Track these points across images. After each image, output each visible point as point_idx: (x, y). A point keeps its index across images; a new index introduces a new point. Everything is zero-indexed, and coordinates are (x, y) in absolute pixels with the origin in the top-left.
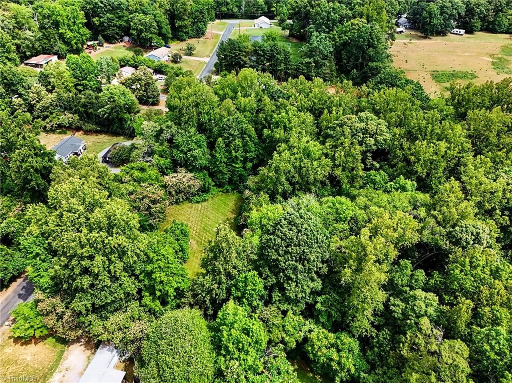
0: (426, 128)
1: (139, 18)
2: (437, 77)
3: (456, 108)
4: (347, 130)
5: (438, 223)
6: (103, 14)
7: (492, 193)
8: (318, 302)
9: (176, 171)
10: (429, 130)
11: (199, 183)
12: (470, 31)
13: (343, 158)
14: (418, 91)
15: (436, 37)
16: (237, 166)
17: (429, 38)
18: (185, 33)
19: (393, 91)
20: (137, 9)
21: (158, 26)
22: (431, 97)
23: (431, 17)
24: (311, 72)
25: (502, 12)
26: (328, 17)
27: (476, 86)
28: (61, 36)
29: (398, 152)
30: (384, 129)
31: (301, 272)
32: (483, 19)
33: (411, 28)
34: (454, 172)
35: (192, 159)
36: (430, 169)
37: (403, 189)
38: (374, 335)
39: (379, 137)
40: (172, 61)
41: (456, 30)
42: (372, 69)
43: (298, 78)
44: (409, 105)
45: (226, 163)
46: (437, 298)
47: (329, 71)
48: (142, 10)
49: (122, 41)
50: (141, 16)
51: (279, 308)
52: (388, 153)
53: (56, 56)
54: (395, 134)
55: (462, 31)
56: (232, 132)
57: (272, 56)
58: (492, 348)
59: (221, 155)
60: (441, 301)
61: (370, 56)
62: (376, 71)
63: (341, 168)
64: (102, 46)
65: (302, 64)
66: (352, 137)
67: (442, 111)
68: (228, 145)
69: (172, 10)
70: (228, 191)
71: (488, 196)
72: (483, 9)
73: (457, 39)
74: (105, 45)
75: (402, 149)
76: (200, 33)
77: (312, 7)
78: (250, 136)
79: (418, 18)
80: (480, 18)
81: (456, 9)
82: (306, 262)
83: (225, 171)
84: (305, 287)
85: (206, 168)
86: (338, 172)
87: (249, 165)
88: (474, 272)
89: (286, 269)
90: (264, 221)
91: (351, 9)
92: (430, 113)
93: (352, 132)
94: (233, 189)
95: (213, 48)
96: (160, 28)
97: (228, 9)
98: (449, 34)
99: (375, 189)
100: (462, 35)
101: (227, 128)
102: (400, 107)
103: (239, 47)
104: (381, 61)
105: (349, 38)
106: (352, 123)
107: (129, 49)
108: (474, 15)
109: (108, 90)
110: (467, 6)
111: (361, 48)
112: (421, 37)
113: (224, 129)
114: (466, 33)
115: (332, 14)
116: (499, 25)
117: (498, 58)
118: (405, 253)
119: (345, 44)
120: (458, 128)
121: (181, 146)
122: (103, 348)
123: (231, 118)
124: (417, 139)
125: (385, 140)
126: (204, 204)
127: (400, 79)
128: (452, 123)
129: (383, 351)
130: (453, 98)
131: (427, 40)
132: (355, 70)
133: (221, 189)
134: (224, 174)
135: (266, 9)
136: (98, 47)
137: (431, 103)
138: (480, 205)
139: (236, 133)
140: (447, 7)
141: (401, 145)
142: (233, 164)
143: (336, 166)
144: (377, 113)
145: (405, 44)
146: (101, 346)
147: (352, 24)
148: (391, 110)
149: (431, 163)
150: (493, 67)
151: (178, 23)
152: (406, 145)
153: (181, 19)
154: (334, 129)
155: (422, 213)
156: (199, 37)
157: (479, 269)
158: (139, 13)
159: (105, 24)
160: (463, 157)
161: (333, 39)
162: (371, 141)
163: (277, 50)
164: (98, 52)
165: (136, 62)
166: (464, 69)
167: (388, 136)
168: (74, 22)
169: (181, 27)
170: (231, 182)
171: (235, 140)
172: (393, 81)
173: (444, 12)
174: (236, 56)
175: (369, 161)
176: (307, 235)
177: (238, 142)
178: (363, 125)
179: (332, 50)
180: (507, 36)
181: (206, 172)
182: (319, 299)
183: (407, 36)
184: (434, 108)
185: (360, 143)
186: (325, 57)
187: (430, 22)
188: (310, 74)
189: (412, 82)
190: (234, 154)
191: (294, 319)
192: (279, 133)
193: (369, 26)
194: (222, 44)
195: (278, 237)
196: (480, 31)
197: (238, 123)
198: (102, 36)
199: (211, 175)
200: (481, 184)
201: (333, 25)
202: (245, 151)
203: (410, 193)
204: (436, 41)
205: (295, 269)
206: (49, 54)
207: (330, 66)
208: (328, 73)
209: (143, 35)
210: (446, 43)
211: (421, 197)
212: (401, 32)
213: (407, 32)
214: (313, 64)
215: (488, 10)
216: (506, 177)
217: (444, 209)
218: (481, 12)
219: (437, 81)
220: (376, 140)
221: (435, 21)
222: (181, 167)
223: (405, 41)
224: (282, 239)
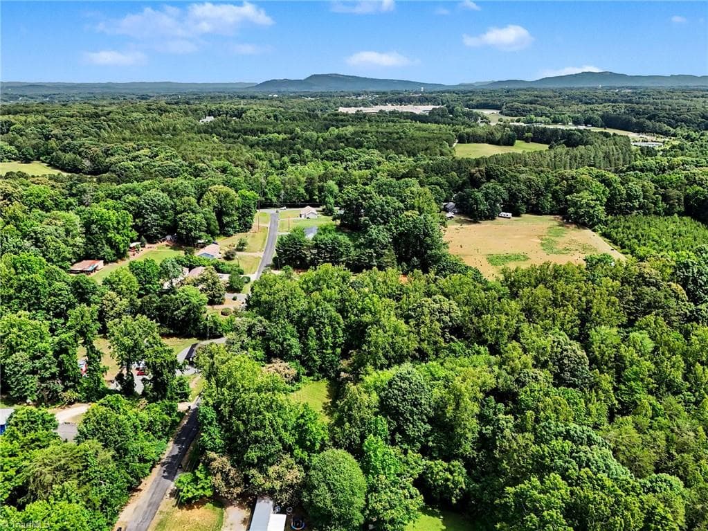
0: (488, 304)
1: (189, 217)
2: (492, 260)
3: (510, 289)
4: (426, 311)
5: (508, 374)
6: (148, 214)
7: (543, 349)
8: (429, 441)
9: (270, 362)
10: (491, 306)
11: (293, 372)
12: (517, 214)
13: (427, 333)
14: (477, 277)
15: (485, 221)
16: (328, 352)
17: (479, 223)
18: (232, 228)
19: (456, 276)
20: (185, 208)
21: (207, 223)
22: (489, 280)
23: (477, 204)
24: (372, 261)
25: (543, 196)
26: (381, 209)
27: (522, 270)
28: (110, 242)
29: (470, 326)
30: (455, 308)
31: (416, 414)
32: (527, 202)
33: (459, 213)
34: (515, 337)
35: (288, 348)
36: (497, 338)
37: (478, 353)
38: (475, 456)
39: (453, 315)
40: (225, 258)
41: (503, 214)
42: (431, 256)
43: (371, 269)
44: (472, 287)
45: (317, 350)
46: (513, 417)
47: (389, 260)
48: (190, 209)
49: (164, 240)
50: (191, 215)
51: (401, 448)
52: (462, 328)
53: (102, 261)
54: (465, 311)
55: (510, 215)
56: (323, 320)
57: (334, 249)
58: (548, 433)
59: (313, 343)
60: (516, 418)
61: (428, 245)
62: (436, 260)
63: (426, 342)
64: (144, 247)
65: (364, 254)
66: (431, 315)
67: (499, 291)
68: (318, 332)
69: (220, 207)
70: (318, 379)
71: (541, 351)
72: (524, 193)
73: (506, 222)
74: (147, 245)
75: (473, 323)
76: (247, 227)
77: (364, 199)
78: (338, 323)
79: (465, 204)
80: (523, 201)
81: (499, 195)
82: (419, 406)
83: (316, 358)
84: (420, 427)
85: (298, 357)
86: (425, 345)
87: (339, 350)
88: (533, 394)
89: (405, 413)
90: (378, 384)
91: (402, 201)
92: (489, 293)
93: (430, 312)
94: (323, 377)
95: (264, 243)
96: (209, 224)
97: (266, 199)
98: (497, 218)
99: (456, 357)
100: (509, 218)
101: (318, 317)
102: (465, 290)
103: (300, 242)
104: (439, 248)
105: (406, 229)
106: (429, 305)
107: (174, 248)
108: (517, 200)
109: (183, 292)
110: (510, 191)
111: (417, 237)
112: (470, 221)
113: (314, 318)
114: (513, 216)
115: (386, 207)
116: (543, 208)
117: (546, 240)
118: (487, 394)
119: (401, 234)
120: (513, 304)
121: (277, 337)
122: (260, 502)
123: (320, 308)
124: (482, 313)
125: (457, 317)
126: (299, 392)
127: (460, 266)
128: (509, 301)
129: (484, 467)
130: (506, 280)
131: (477, 224)
132: (415, 258)
133: (312, 378)
134: (315, 361)
135: (308, 197)
136: (141, 249)
137: (490, 285)
138: (536, 358)
139: (326, 321)
140: (490, 194)
141: (471, 320)
142: (324, 351)
143: (422, 340)
144: (446, 295)
145: (457, 229)
146: (258, 501)
147: (407, 216)
148: (458, 292)
149: (497, 333)
150: (542, 248)
151: (226, 219)
152: (475, 320)
153: (229, 215)
154: (414, 310)
155: (496, 368)
156: (246, 232)
157: (536, 393)
158: (188, 213)
159: (149, 225)
160: (520, 326)
161: (390, 230)
162: (447, 318)
163: (338, 243)
164: (141, 253)
165: (190, 262)
166: (516, 251)
167: (460, 314)
168: (124, 226)
169: (228, 223)
170: (321, 370)
171: (325, 327)
172: (455, 268)
173: (489, 198)
174: (297, 250)
175: (448, 335)
176: (417, 385)
177: (328, 329)
178: (438, 306)
179: (391, 240)
180: (552, 217)
181: (298, 361)
182: (430, 438)
183: (457, 221)
184: (492, 289)
185: (438, 320)
186: (385, 247)
187: (477, 208)
188: (371, 263)
189: (471, 268)
190: (325, 340)
191: (413, 456)
192: (367, 318)
193: (422, 217)
194: (282, 239)
195: (396, 389)
196: (526, 213)
197: (327, 311)
198: (145, 237)
199: (303, 363)
200: (534, 342)
201: (388, 217)
202: (335, 337)
203: (484, 356)
204: (485, 225)
205: (412, 413)
206: (94, 259)
207: (390, 255)
208: (389, 262)
209: (192, 234)
210: (497, 226)
211: (493, 358)
212: (451, 217)
213: (456, 217)
214: (374, 255)
215: (529, 194)
216: (552, 337)
217: (511, 363)
218: (524, 197)
219: (493, 264)
220: (450, 317)
221: (482, 207)
222: (275, 357)
223: (455, 226)
224: (399, 390)
